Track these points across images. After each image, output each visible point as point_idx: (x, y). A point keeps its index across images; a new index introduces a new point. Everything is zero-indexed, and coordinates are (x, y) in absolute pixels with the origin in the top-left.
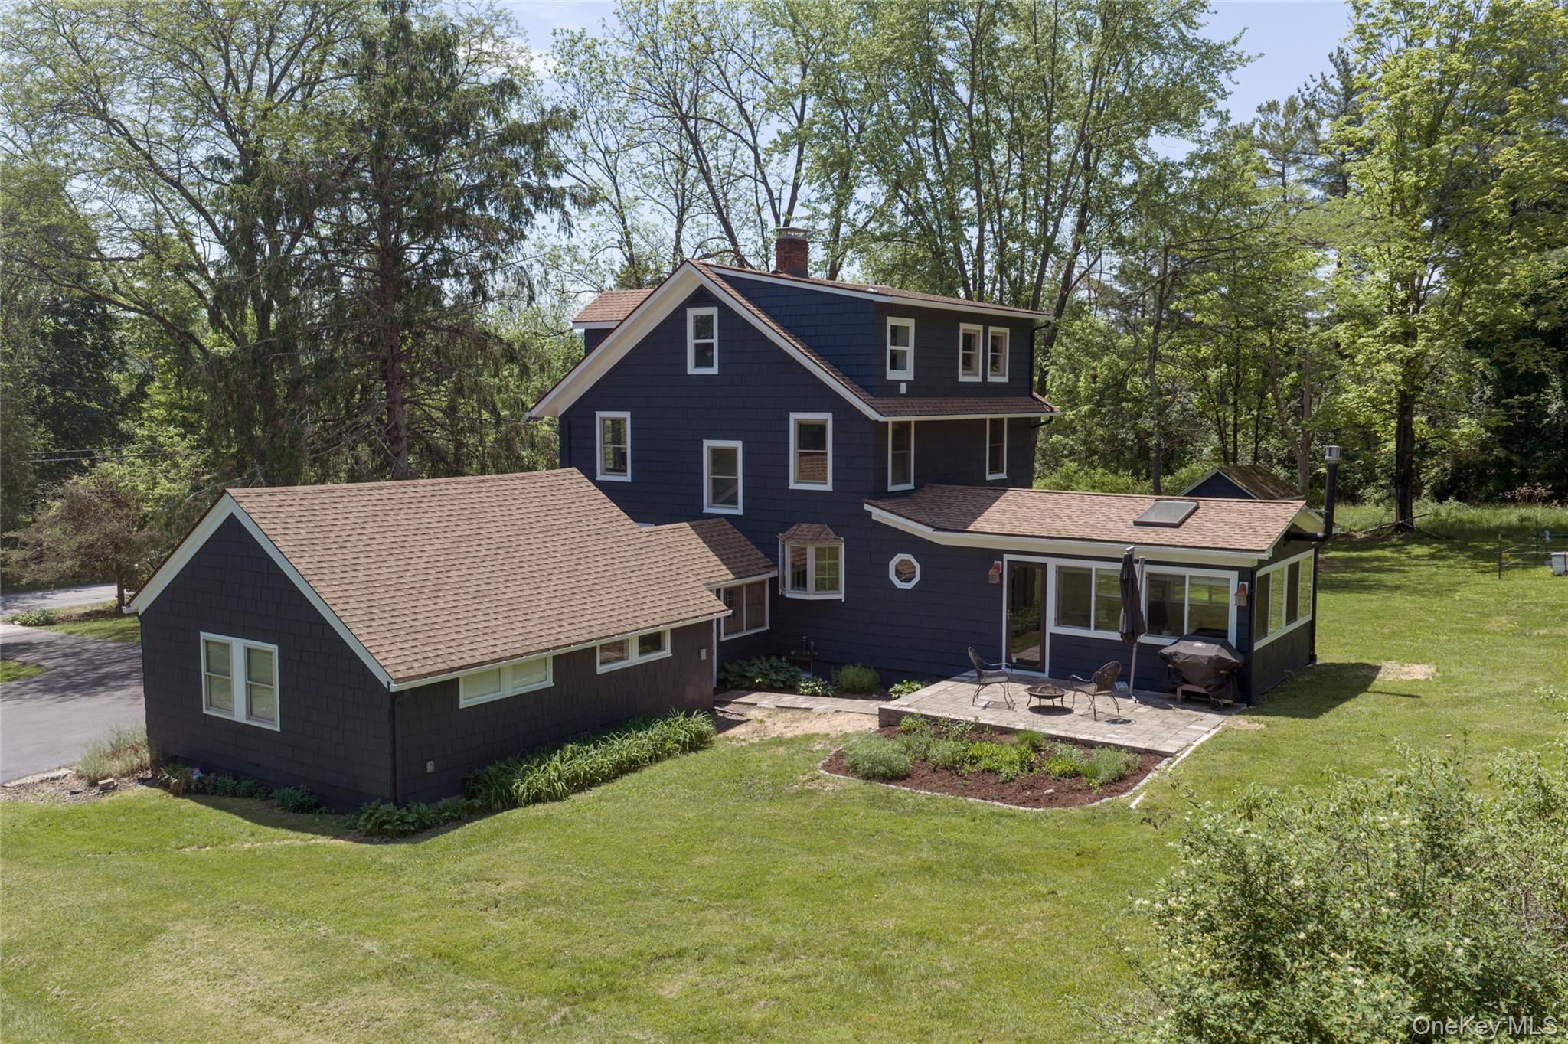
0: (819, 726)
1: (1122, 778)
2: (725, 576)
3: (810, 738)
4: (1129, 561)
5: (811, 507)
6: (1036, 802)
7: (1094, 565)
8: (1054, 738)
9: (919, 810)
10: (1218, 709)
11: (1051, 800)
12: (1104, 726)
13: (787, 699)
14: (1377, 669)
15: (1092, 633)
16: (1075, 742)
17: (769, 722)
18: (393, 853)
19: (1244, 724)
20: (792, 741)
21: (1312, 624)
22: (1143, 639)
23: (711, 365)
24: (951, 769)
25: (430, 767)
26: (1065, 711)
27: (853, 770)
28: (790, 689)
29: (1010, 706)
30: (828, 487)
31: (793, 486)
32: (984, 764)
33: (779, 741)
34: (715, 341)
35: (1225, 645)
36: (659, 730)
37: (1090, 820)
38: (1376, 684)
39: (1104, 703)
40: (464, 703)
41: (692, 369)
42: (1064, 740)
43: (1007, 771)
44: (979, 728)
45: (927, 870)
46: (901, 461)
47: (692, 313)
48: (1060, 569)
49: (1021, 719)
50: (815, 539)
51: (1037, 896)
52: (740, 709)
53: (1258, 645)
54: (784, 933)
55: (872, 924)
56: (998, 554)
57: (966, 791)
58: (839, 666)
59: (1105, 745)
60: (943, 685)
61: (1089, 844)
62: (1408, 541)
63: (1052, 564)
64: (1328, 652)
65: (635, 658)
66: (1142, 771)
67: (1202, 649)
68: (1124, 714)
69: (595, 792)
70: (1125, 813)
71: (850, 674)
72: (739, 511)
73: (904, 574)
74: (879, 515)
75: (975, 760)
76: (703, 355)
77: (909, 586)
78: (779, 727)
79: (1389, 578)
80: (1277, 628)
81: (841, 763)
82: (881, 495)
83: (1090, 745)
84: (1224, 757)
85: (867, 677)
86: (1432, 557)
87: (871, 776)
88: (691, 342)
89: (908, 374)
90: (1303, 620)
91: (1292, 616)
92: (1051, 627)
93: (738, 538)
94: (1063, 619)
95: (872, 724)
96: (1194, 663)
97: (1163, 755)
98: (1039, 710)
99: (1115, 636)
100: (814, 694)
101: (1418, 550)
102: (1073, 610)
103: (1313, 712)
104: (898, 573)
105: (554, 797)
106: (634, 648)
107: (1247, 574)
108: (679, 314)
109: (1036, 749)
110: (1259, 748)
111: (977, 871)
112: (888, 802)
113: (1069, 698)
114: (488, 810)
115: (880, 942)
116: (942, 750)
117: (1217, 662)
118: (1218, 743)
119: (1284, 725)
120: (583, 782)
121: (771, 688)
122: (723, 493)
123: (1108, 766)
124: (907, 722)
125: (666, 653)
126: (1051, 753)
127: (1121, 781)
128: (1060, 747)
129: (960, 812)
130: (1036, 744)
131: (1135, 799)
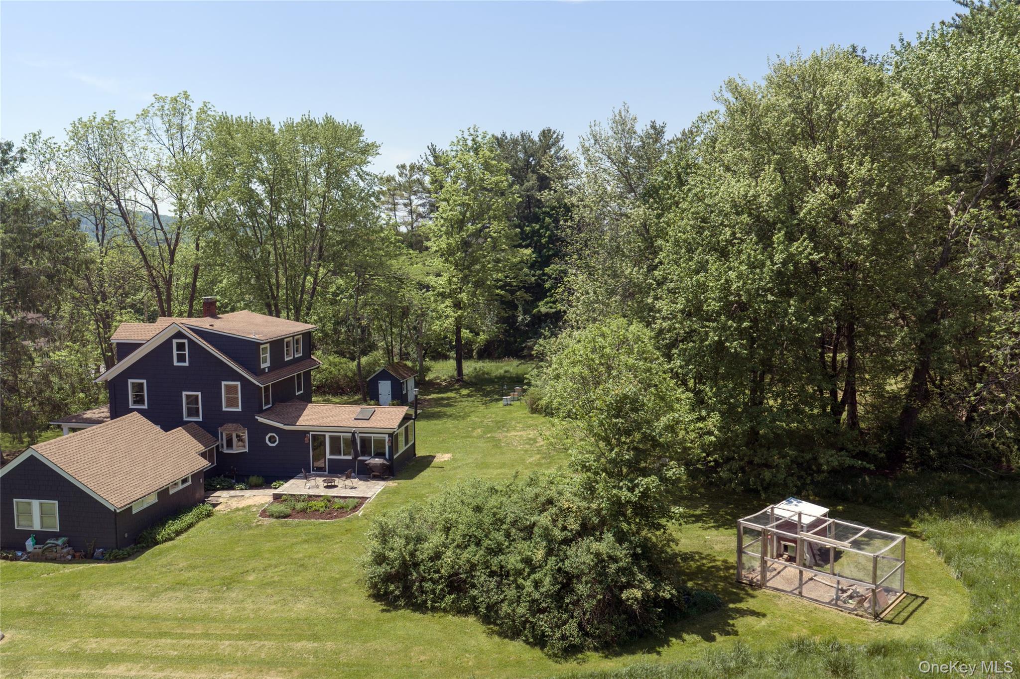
0: (250, 502)
1: (356, 507)
2: (202, 448)
3: (249, 506)
4: (353, 434)
5: (232, 418)
6: (332, 518)
7: (342, 434)
8: (334, 497)
9: (297, 525)
10: (383, 479)
11: (336, 517)
12: (349, 490)
13: (232, 493)
14: (434, 457)
15: (342, 457)
16: (340, 497)
17: (229, 502)
18: (129, 564)
19: (392, 484)
20: (243, 509)
21: (414, 444)
22: (360, 458)
23: (185, 362)
24: (303, 511)
25: (126, 535)
26: (336, 486)
27: (271, 516)
28: (231, 488)
29: (317, 487)
30: (240, 409)
31: (224, 409)
32: (314, 508)
33: (237, 509)
34: (187, 352)
35: (385, 459)
36: (195, 511)
37: (348, 521)
38: (433, 464)
39: (348, 482)
40: (134, 512)
41: (176, 363)
42: (337, 497)
43: (321, 510)
44: (310, 496)
45: (306, 541)
46: (267, 397)
47: (175, 341)
48: (331, 437)
49: (322, 492)
50: (236, 430)
51: (337, 543)
52: (216, 499)
53: (395, 457)
54: (273, 562)
55: (296, 556)
56: (308, 432)
57: (310, 518)
58: (248, 477)
59: (351, 497)
60: (292, 481)
61: (348, 527)
62: (462, 387)
63: (327, 435)
64: (420, 452)
65: (181, 487)
66: (362, 504)
67: (378, 461)
68: (355, 485)
69: (184, 536)
70: (357, 518)
71: (253, 479)
72: (200, 419)
73: (272, 440)
74: (260, 419)
75: (311, 507)
76: (181, 358)
77: (274, 445)
78: (234, 504)
79: (448, 410)
80: (402, 448)
81: (264, 514)
82: (261, 411)
83: (345, 497)
84: (385, 496)
85: (260, 480)
86: (469, 396)
87: (278, 517)
88: (175, 352)
89: (268, 364)
90: (410, 444)
91: (407, 442)
92: (328, 456)
93: (202, 431)
94: (332, 453)
95: (271, 499)
96: (375, 466)
97: (367, 498)
98: (327, 487)
99: (350, 458)
100: (242, 489)
101: (465, 392)
102: (335, 450)
103: (411, 477)
104: (270, 440)
105: (171, 539)
106: (180, 483)
107: (390, 435)
108: (169, 341)
109: (329, 501)
110: (395, 492)
111: (320, 539)
112: (287, 525)
113: (337, 481)
114: (149, 547)
115: (300, 559)
116: (299, 506)
117: (383, 465)
118: (383, 492)
119: (403, 482)
120: (178, 533)
121: (223, 489)
122: (193, 412)
123: (351, 503)
124: (284, 497)
125: (190, 483)
126: (334, 502)
127: (356, 508)
128: (336, 500)
129: (310, 524)
130: (329, 499)
131: (360, 513)
